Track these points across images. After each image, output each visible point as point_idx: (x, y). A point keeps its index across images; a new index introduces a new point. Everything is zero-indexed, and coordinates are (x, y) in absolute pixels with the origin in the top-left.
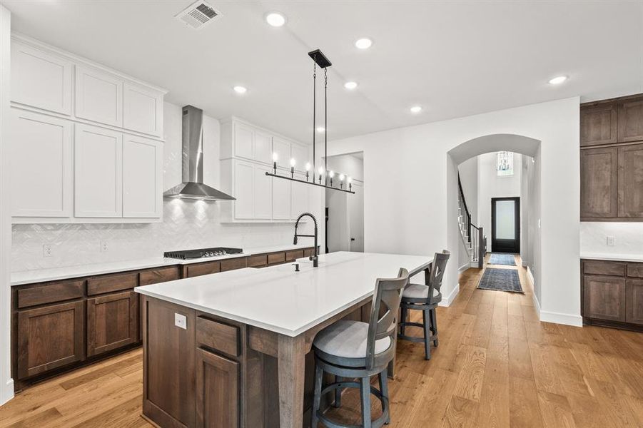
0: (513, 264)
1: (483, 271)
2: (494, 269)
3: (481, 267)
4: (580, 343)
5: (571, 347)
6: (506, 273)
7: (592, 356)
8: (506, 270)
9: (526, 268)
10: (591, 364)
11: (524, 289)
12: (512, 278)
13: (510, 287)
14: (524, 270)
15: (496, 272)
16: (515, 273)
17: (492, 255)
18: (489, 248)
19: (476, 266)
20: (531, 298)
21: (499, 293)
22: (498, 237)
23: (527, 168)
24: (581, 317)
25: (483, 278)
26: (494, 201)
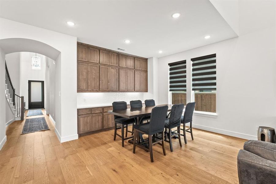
0: (42, 114)
1: (24, 121)
2: (31, 119)
3: (22, 119)
4: (80, 148)
5: (77, 152)
6: (38, 120)
7: (86, 152)
8: (39, 118)
9: (48, 115)
10: (87, 157)
11: (49, 127)
12: (42, 122)
13: (42, 128)
14: (48, 116)
15: (32, 120)
16: (43, 119)
17: (29, 111)
18: (27, 107)
19: (19, 119)
20: (54, 131)
21: (36, 133)
22: (32, 101)
23: (49, 67)
24: (78, 135)
25: (25, 126)
26: (30, 82)
